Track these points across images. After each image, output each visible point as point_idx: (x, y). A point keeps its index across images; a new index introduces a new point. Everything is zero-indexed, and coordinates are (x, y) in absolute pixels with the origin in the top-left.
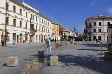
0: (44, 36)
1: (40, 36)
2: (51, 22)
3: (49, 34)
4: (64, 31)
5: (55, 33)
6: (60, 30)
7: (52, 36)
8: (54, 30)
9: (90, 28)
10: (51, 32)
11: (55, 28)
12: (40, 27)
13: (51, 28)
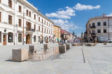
0: (44, 38)
1: (39, 37)
2: (52, 24)
3: (50, 35)
4: (65, 33)
5: (56, 35)
6: (61, 32)
7: (53, 37)
8: (55, 32)
9: (93, 29)
10: (52, 34)
11: (56, 30)
12: (39, 27)
13: (52, 29)
